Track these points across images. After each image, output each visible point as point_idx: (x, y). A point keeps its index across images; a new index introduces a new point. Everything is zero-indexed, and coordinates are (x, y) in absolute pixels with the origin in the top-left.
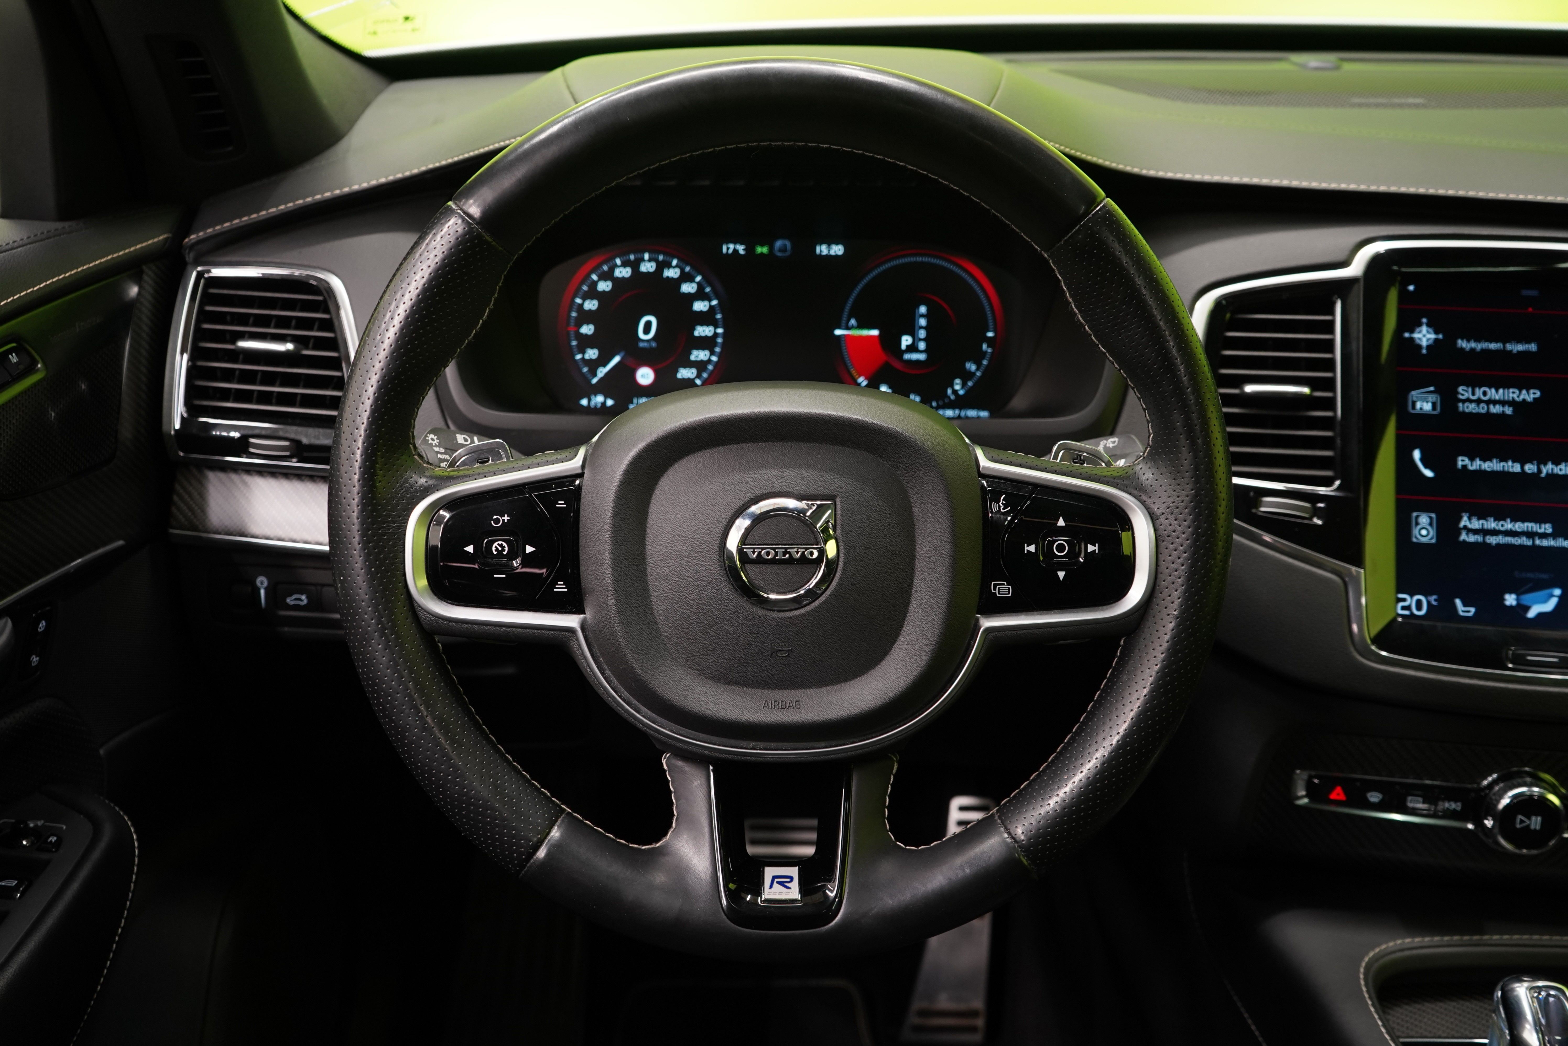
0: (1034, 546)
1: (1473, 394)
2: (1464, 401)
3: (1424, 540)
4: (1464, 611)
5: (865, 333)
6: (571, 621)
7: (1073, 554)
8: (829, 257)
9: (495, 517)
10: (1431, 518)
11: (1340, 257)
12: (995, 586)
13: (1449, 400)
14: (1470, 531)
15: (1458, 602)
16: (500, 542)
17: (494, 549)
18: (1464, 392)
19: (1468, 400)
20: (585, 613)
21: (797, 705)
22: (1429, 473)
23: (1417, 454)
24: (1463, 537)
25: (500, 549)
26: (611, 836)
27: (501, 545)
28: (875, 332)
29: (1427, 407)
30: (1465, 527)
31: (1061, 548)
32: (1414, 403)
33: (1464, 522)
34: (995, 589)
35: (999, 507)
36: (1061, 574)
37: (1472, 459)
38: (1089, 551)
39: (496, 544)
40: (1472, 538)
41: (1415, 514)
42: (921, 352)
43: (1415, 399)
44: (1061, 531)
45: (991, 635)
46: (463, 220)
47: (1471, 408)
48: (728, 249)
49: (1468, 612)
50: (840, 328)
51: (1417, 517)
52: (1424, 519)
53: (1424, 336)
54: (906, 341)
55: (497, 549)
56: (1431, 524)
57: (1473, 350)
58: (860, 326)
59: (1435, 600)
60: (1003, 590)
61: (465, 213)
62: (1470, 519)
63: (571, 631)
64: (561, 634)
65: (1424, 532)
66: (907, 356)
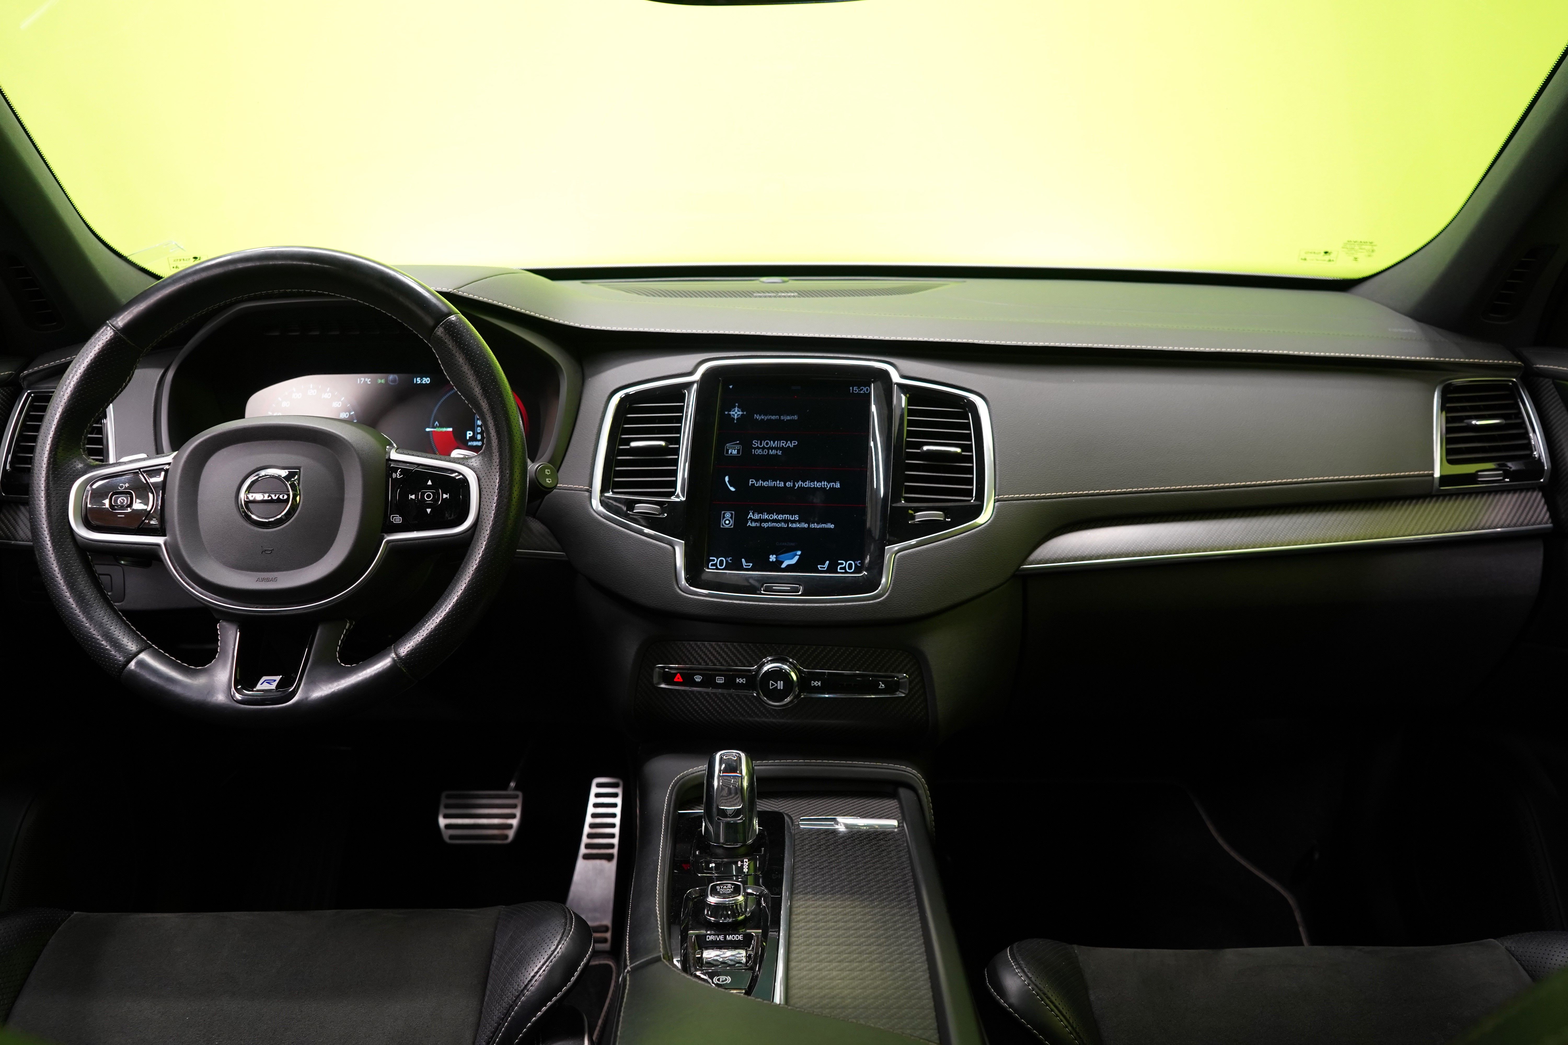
0: (414, 495)
1: (761, 444)
2: (755, 448)
3: (727, 526)
4: (746, 566)
5: (444, 430)
6: (160, 540)
7: (436, 500)
8: (421, 384)
9: (121, 485)
10: (732, 514)
11: (689, 370)
12: (393, 517)
13: (747, 447)
14: (752, 520)
15: (743, 560)
16: (122, 498)
17: (119, 501)
18: (756, 443)
19: (758, 448)
20: (166, 536)
21: (275, 580)
22: (732, 489)
23: (727, 479)
24: (749, 524)
25: (122, 501)
26: (179, 662)
27: (123, 500)
28: (450, 429)
29: (735, 452)
30: (751, 518)
31: (429, 496)
32: (727, 451)
33: (751, 515)
34: (393, 519)
35: (397, 475)
36: (429, 510)
37: (757, 481)
38: (444, 497)
39: (120, 499)
40: (754, 525)
41: (723, 512)
42: (479, 441)
43: (728, 448)
44: (429, 487)
45: (390, 544)
46: (114, 330)
47: (759, 452)
48: (361, 381)
49: (749, 566)
50: (429, 427)
51: (724, 514)
52: (728, 515)
53: (736, 413)
54: (469, 434)
55: (120, 502)
56: (731, 518)
57: (762, 420)
58: (441, 426)
59: (730, 560)
60: (397, 519)
61: (112, 325)
62: (753, 514)
63: (158, 545)
64: (154, 547)
65: (727, 522)
66: (470, 443)
